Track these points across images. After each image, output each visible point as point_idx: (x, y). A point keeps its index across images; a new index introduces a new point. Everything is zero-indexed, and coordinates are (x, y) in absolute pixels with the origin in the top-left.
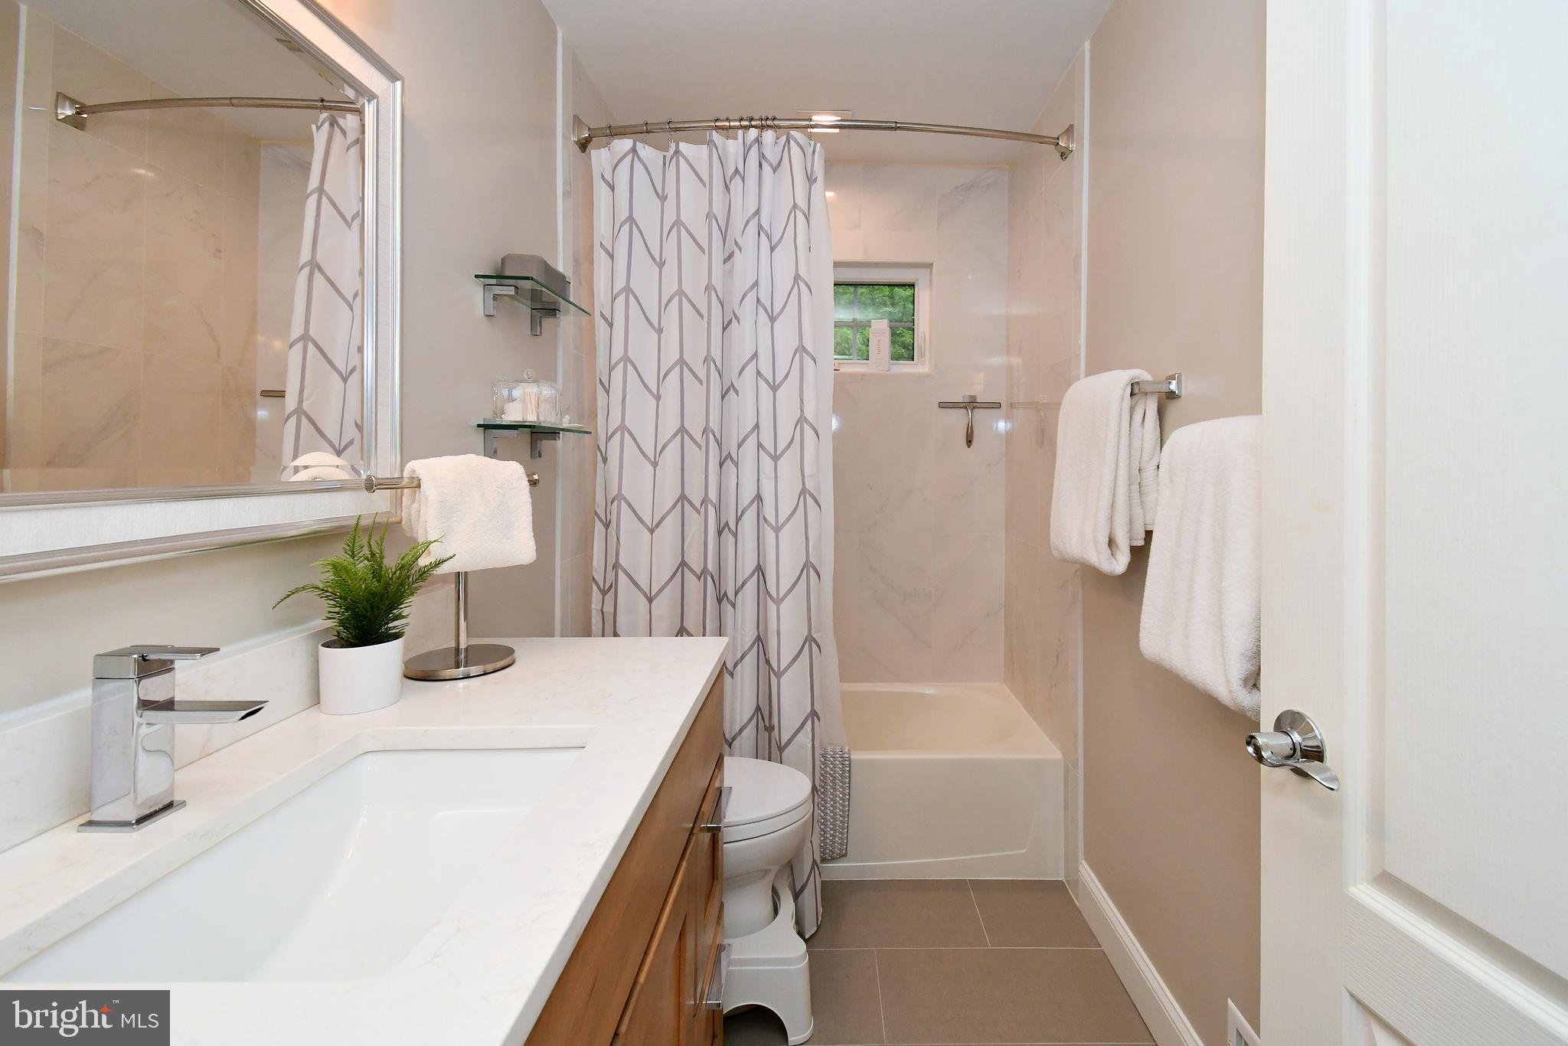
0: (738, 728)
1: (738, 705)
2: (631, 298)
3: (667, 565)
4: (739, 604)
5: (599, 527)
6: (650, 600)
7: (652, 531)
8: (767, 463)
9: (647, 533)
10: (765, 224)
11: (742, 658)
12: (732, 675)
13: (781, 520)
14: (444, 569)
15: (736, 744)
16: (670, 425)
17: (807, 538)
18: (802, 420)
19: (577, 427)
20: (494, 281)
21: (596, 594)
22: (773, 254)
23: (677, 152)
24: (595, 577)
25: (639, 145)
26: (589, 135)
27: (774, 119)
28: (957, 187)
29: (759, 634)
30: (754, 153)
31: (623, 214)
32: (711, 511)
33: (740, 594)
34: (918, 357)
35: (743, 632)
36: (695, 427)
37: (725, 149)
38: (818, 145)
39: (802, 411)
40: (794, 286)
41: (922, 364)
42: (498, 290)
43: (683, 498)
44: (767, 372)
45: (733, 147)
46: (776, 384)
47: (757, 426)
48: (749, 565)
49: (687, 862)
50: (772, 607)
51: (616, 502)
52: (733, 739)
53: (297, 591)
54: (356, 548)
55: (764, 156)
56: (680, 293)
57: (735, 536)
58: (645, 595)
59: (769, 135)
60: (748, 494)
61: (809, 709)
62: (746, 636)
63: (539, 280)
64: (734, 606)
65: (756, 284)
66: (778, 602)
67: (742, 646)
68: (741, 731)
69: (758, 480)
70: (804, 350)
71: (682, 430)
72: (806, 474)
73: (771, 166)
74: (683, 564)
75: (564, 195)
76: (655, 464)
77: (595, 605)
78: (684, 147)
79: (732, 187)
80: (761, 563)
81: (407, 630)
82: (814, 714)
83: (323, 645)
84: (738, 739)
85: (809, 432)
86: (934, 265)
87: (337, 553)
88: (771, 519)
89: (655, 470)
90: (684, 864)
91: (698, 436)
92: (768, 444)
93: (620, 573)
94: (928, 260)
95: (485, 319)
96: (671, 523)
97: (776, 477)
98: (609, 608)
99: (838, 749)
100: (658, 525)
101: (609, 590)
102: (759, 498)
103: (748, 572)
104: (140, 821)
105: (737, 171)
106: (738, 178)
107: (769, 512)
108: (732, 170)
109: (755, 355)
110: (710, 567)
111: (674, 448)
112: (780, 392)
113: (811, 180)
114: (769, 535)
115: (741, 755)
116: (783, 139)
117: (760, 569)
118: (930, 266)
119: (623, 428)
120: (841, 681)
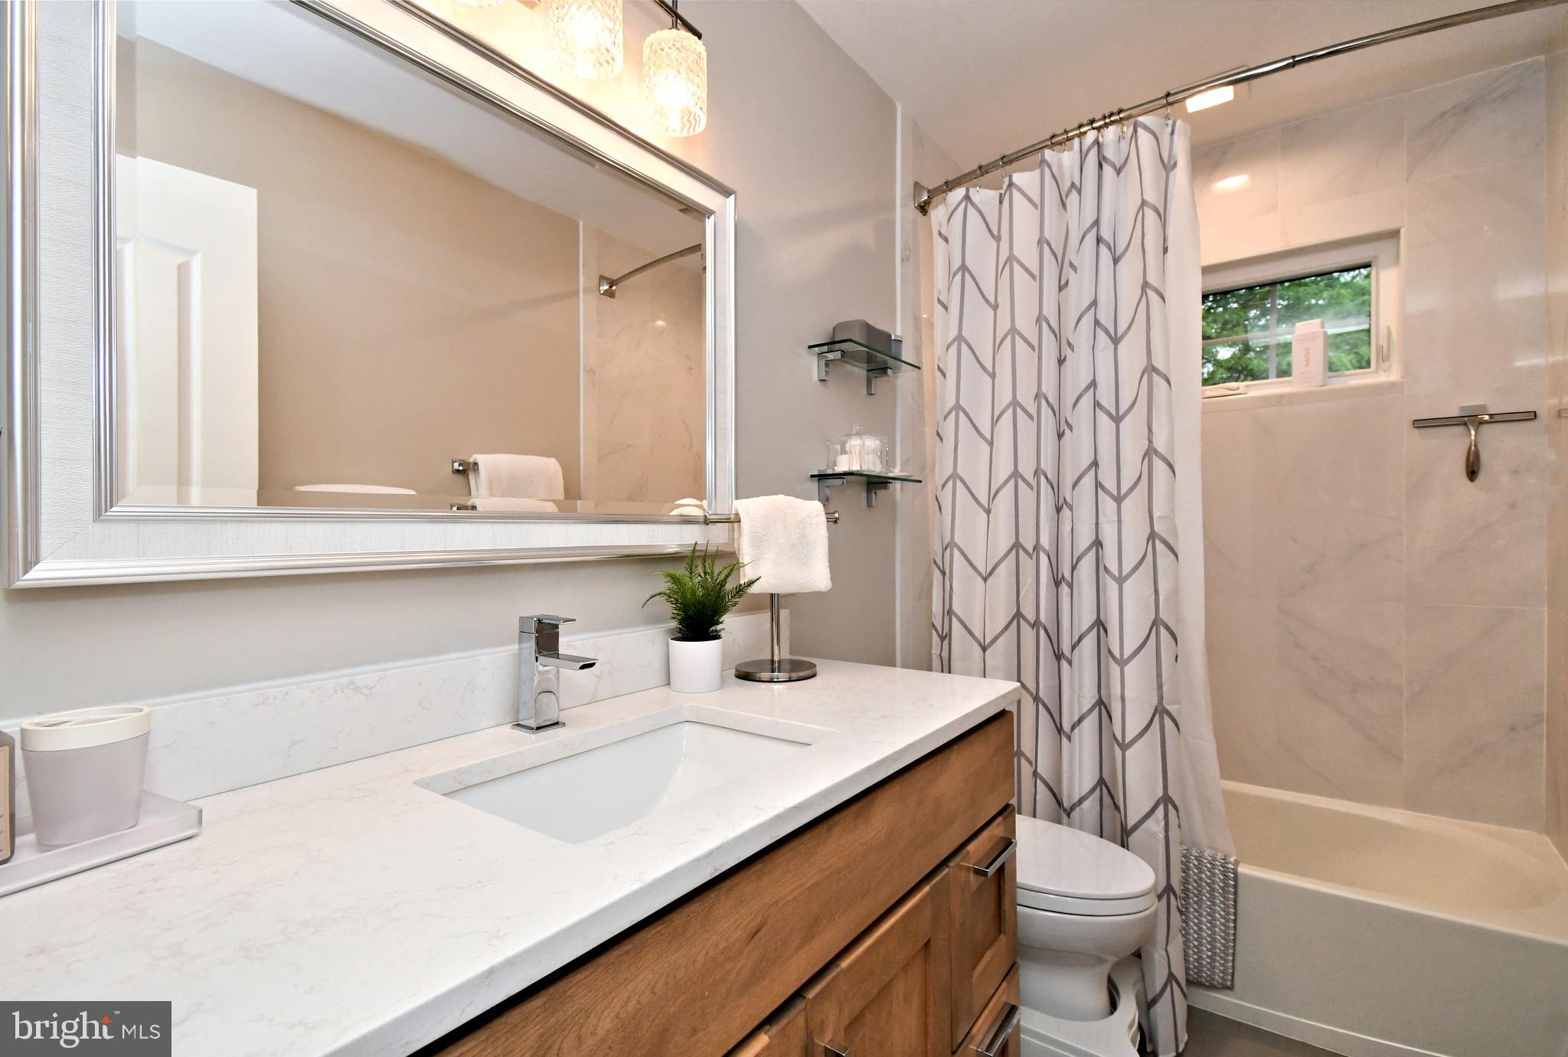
0: (1077, 798)
1: (1077, 772)
2: (963, 345)
3: (1001, 616)
4: (1075, 661)
5: (937, 575)
6: (984, 649)
7: (985, 579)
8: (1108, 505)
9: (980, 581)
10: (1106, 234)
11: (1080, 720)
12: (1069, 738)
13: (1125, 573)
14: (755, 589)
15: (1076, 814)
16: (1004, 470)
17: (1156, 591)
18: (1150, 452)
19: (905, 476)
20: (825, 348)
21: (935, 639)
22: (1117, 267)
23: (1011, 184)
24: (935, 623)
25: (972, 191)
26: (929, 197)
27: (1120, 111)
28: (1443, 114)
29: (1100, 696)
30: (1092, 159)
31: (957, 264)
32: (1044, 559)
33: (1076, 650)
34: (1377, 361)
35: (1081, 693)
36: (1027, 470)
37: (1060, 166)
38: (1179, 123)
39: (1150, 441)
40: (1142, 296)
41: (1385, 371)
42: (831, 356)
43: (1017, 546)
44: (1107, 402)
45: (1066, 159)
46: (1120, 414)
47: (1095, 464)
48: (1087, 618)
49: (931, 888)
50: (1115, 669)
51: (948, 550)
52: (1072, 809)
53: (655, 596)
54: (693, 568)
55: (1104, 158)
56: (1013, 331)
57: (1071, 586)
58: (980, 645)
59: (1111, 132)
60: (1085, 539)
61: (1160, 793)
62: (1083, 697)
63: (861, 342)
64: (1070, 663)
65: (1094, 303)
66: (1122, 663)
67: (1080, 708)
68: (1081, 801)
69: (1097, 524)
70: (1154, 369)
71: (1016, 475)
72: (1156, 514)
73: (1114, 166)
74: (1018, 615)
75: (902, 260)
76: (988, 512)
77: (935, 651)
78: (1017, 178)
79: (1068, 203)
80: (1101, 617)
81: (722, 633)
82: (1166, 800)
83: (672, 639)
84: (1077, 810)
85: (1159, 466)
86: (1402, 232)
87: (681, 571)
88: (1113, 568)
89: (988, 517)
90: (927, 889)
91: (1030, 477)
92: (1110, 484)
93: (954, 620)
94: (1390, 225)
95: (819, 383)
96: (1005, 571)
97: (1119, 521)
98: (945, 654)
99: (1219, 856)
100: (991, 574)
101: (945, 637)
102: (1098, 544)
103: (1085, 626)
104: (538, 728)
105: (1073, 185)
106: (1074, 193)
107: (1111, 561)
108: (1068, 185)
109: (1093, 384)
110: (1043, 618)
111: (1008, 492)
112: (1125, 424)
113: (1168, 166)
114: (1112, 587)
115: (1081, 829)
116: (1128, 130)
117: (1100, 625)
118: (1395, 234)
119: (955, 476)
120: (1223, 777)
